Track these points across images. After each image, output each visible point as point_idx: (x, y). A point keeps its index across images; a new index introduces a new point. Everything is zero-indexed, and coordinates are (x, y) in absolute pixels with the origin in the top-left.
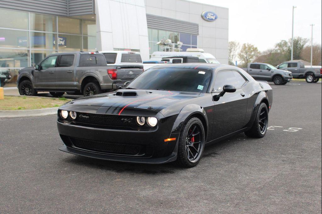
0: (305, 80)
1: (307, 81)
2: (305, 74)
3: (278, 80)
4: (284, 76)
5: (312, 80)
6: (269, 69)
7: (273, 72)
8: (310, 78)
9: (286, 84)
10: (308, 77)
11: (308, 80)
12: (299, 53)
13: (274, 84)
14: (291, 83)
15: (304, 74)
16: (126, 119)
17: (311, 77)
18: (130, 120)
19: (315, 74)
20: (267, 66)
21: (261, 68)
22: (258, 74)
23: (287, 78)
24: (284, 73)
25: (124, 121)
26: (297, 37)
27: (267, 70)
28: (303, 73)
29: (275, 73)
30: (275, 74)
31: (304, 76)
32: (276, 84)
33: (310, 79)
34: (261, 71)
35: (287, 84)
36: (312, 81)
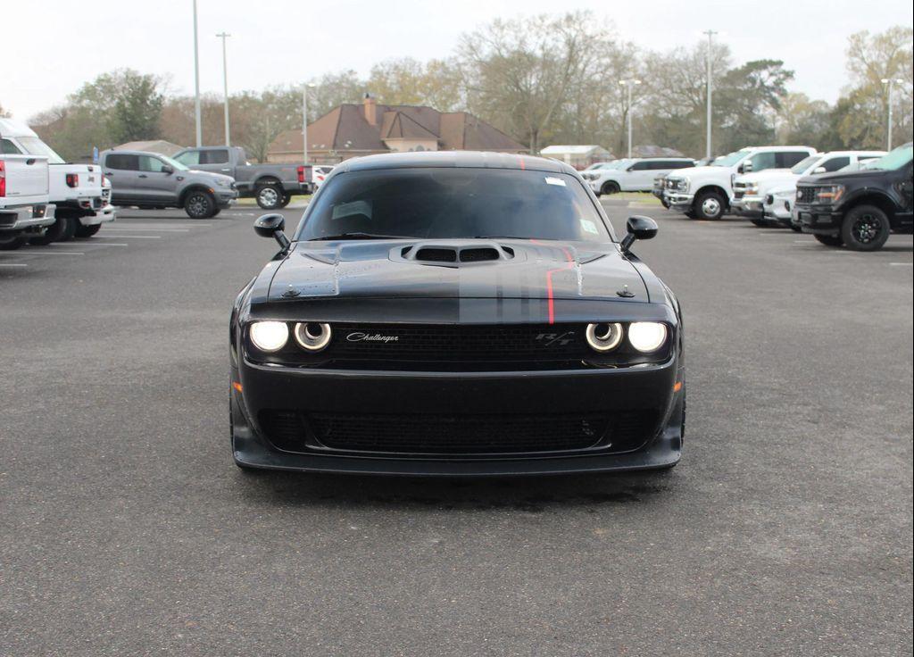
0: (253, 201)
1: (259, 203)
2: (253, 183)
3: (199, 204)
4: (218, 190)
5: (274, 201)
6: (168, 171)
7: (182, 178)
8: (269, 195)
9: (217, 216)
10: (263, 192)
11: (264, 202)
12: (154, 119)
13: (187, 215)
14: (233, 210)
15: (250, 183)
16: (552, 336)
17: (273, 191)
18: (565, 338)
19: (284, 181)
20: (163, 162)
21: (141, 167)
22: (135, 187)
23: (227, 196)
24: (216, 182)
25: (544, 340)
26: (125, 70)
27: (164, 174)
28: (248, 180)
29: (187, 183)
30: (189, 184)
31: (251, 188)
32: (193, 217)
33: (268, 199)
34: (144, 176)
35: (223, 214)
36: (276, 203)
